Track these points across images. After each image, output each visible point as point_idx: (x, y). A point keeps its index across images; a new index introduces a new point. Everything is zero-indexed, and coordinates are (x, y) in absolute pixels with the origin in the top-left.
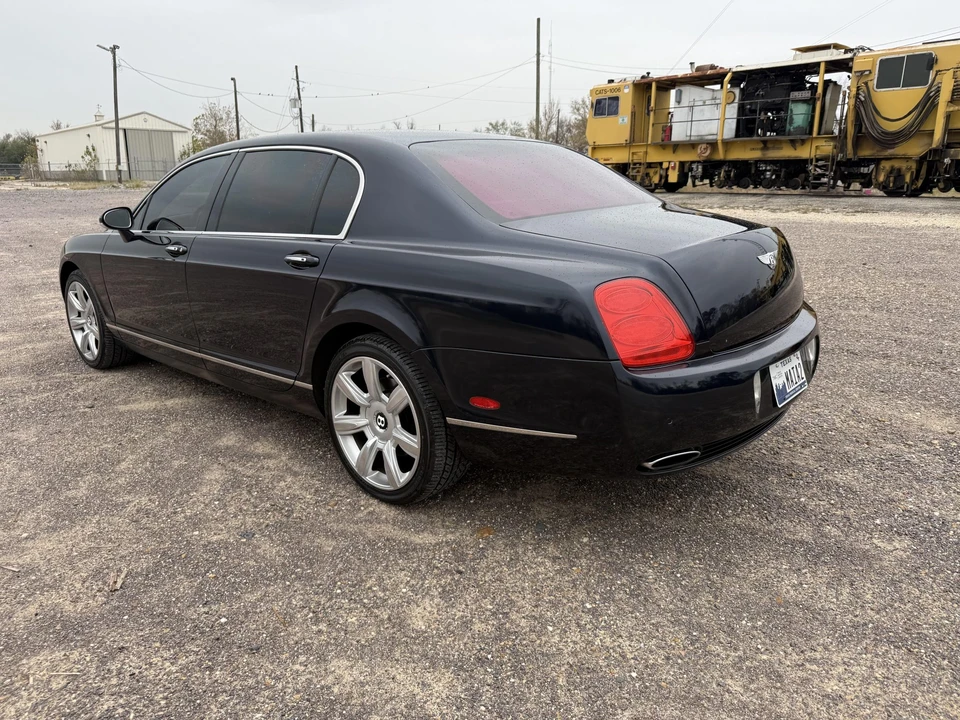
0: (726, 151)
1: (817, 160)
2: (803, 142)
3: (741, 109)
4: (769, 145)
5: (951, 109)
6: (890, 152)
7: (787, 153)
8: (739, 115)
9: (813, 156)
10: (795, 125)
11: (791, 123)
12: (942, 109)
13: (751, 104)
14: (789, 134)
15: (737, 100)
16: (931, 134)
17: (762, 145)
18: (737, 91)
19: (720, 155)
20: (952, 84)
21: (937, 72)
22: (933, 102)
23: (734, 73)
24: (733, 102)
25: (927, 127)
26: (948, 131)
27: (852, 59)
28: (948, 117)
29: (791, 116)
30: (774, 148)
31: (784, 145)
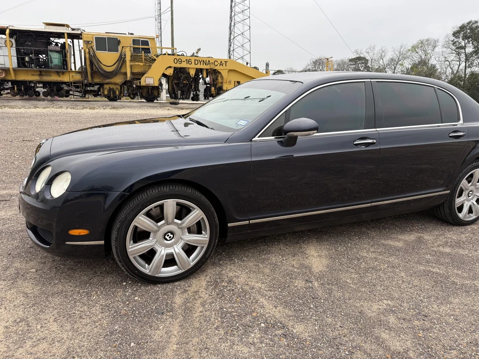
0: (15, 75)
1: (74, 83)
2: (63, 73)
3: (18, 51)
4: (43, 73)
5: (132, 64)
6: (108, 81)
7: (54, 78)
8: (17, 55)
9: (71, 80)
10: (54, 64)
11: (52, 62)
12: (128, 63)
13: (24, 49)
14: (52, 68)
15: (14, 46)
16: (125, 74)
17: (39, 73)
18: (13, 41)
19: (12, 77)
20: (130, 53)
21: (123, 47)
22: (124, 60)
23: (10, 30)
24: (12, 46)
25: (123, 70)
26: (132, 73)
27: (81, 35)
28: (131, 67)
29: (51, 59)
30: (46, 75)
31: (52, 74)
